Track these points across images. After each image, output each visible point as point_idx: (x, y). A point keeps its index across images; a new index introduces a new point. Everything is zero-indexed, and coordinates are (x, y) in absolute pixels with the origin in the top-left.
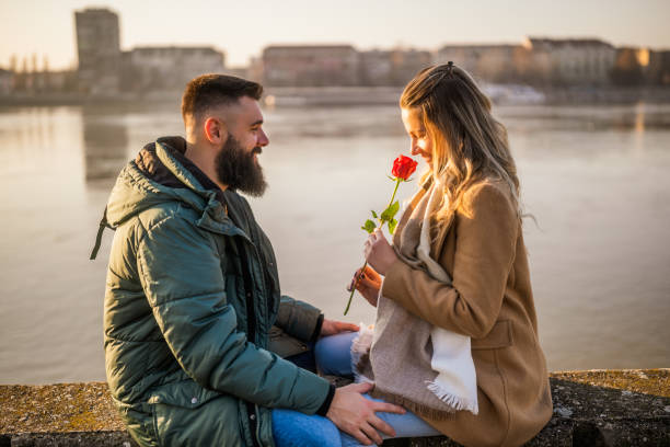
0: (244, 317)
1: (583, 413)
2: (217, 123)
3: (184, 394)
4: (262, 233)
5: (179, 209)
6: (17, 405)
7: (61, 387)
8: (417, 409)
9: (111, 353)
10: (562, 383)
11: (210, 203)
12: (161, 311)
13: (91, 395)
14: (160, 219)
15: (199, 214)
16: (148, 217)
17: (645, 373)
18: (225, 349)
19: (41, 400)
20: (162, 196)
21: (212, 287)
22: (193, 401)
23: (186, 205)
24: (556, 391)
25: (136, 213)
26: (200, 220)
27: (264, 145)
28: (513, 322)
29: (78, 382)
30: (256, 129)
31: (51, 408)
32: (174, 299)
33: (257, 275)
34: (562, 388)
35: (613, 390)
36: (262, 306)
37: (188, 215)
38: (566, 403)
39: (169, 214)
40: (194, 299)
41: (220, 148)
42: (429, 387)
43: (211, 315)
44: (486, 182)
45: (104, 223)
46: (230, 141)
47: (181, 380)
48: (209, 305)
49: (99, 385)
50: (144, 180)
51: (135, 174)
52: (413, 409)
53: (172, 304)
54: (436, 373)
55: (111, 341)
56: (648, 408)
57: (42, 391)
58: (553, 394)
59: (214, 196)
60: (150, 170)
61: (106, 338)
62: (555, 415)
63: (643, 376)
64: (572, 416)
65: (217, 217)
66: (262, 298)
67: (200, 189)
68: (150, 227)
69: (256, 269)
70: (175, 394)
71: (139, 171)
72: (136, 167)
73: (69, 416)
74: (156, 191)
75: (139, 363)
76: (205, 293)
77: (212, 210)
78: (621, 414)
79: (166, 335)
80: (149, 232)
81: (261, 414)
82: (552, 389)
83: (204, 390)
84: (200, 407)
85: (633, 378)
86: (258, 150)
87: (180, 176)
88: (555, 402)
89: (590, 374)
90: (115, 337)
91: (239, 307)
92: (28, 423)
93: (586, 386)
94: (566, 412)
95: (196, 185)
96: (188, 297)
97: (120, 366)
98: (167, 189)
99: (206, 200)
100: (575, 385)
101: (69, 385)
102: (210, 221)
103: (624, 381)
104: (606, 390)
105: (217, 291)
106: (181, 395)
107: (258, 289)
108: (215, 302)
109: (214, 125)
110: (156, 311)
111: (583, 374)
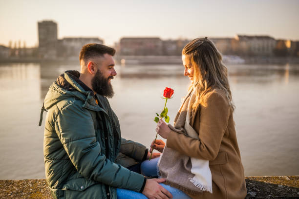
0: (104, 149)
1: (261, 195)
2: (93, 64)
3: (77, 184)
4: (114, 113)
5: (74, 101)
6: (7, 189)
7: (27, 181)
8: (185, 190)
9: (47, 165)
10: (251, 181)
11: (88, 97)
12: (68, 146)
13: (40, 185)
14: (66, 106)
15: (83, 102)
16: (61, 104)
17: (289, 177)
18: (96, 164)
19: (18, 186)
20: (67, 95)
21: (89, 134)
22: (82, 187)
23: (77, 99)
24: (249, 185)
25: (55, 103)
26: (84, 105)
27: (114, 75)
28: (227, 152)
29: (35, 179)
30: (111, 68)
31: (22, 190)
32: (73, 141)
33: (110, 128)
34: (251, 184)
35: (274, 185)
36: (112, 143)
37: (79, 103)
38: (253, 190)
39: (70, 103)
40: (81, 140)
41: (93, 75)
42: (191, 181)
43: (89, 147)
44: (214, 91)
45: (43, 109)
46: (98, 73)
47: (76, 178)
48: (88, 143)
49: (44, 180)
50: (59, 88)
51: (56, 86)
52: (184, 190)
53: (72, 142)
54: (194, 175)
55: (47, 161)
56: (290, 192)
57: (19, 182)
58: (247, 186)
59: (90, 93)
60: (62, 84)
61: (45, 160)
62: (248, 195)
63: (287, 179)
64: (256, 196)
65: (91, 103)
66: (112, 139)
67: (84, 91)
68: (62, 109)
69: (109, 126)
70: (73, 185)
71: (58, 85)
72: (56, 83)
73: (30, 194)
74: (64, 93)
75: (58, 170)
76: (86, 137)
77: (89, 100)
78: (278, 195)
79: (70, 156)
80: (61, 112)
81: (112, 193)
82: (247, 184)
83: (87, 183)
84: (85, 190)
85: (283, 180)
86: (111, 77)
87: (75, 86)
88: (248, 190)
89: (264, 177)
90: (48, 159)
91: (101, 143)
92: (12, 196)
93: (262, 183)
94: (253, 194)
95: (82, 90)
96: (78, 139)
97: (51, 172)
98: (69, 92)
99: (86, 96)
100: (257, 182)
101: (31, 180)
102: (89, 105)
103: (279, 181)
104: (271, 184)
105: (92, 136)
106: (76, 185)
107: (110, 135)
108: (90, 142)
109: (91, 65)
110: (65, 146)
111: (261, 178)
